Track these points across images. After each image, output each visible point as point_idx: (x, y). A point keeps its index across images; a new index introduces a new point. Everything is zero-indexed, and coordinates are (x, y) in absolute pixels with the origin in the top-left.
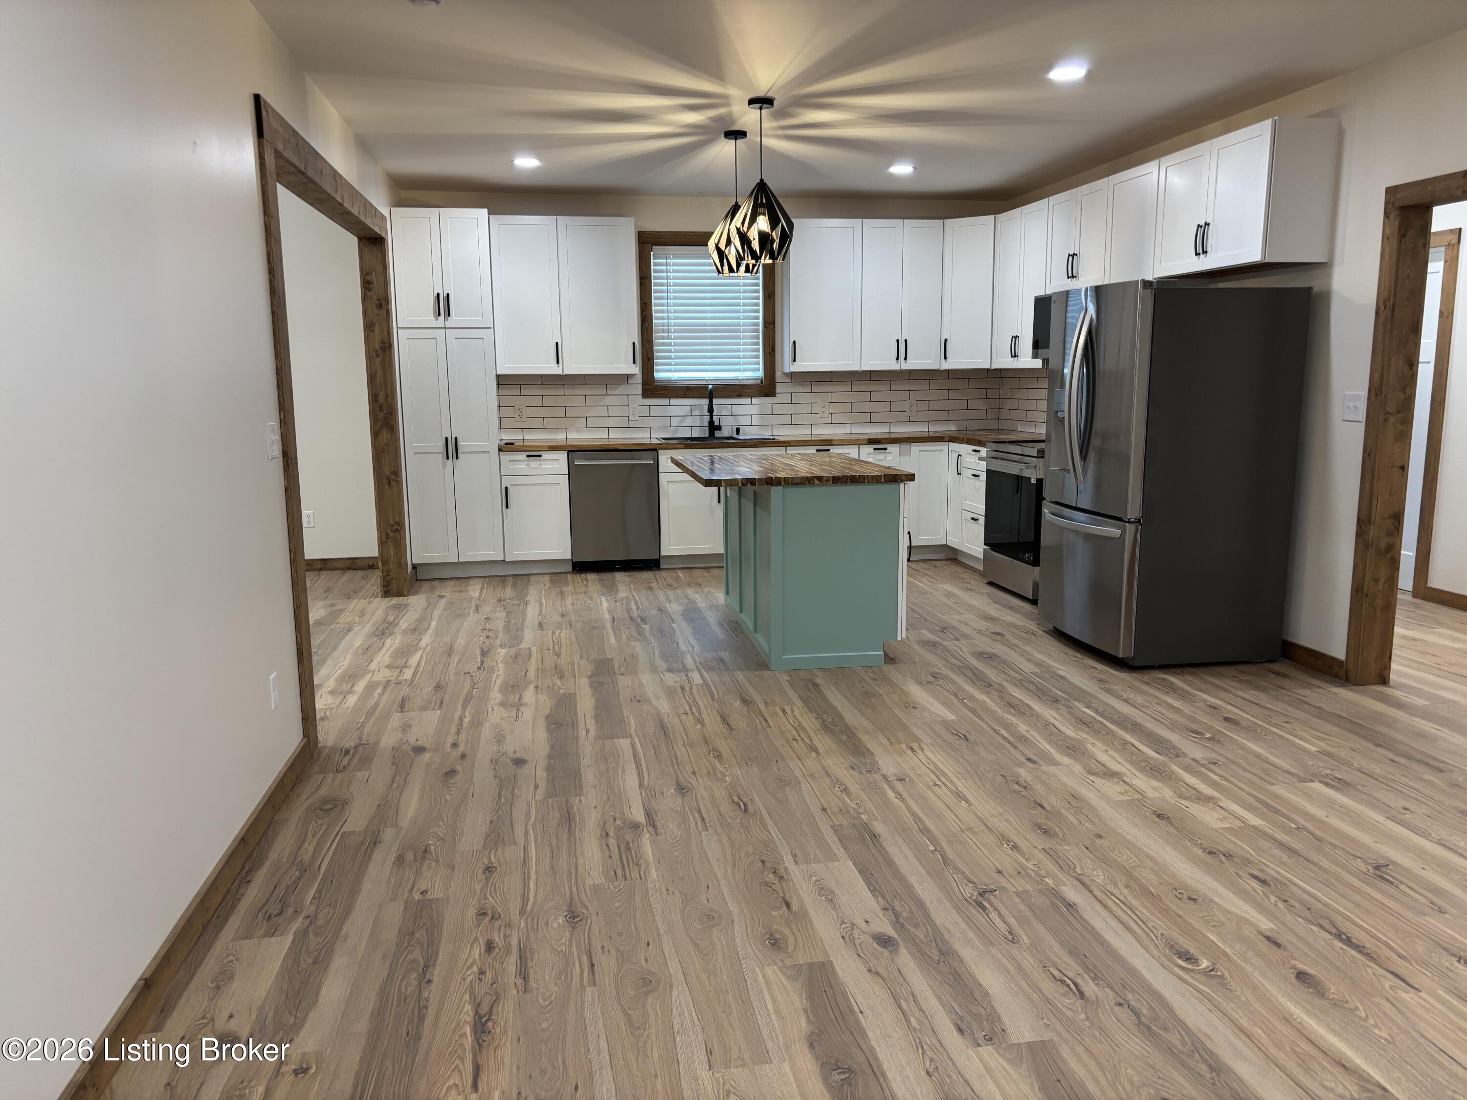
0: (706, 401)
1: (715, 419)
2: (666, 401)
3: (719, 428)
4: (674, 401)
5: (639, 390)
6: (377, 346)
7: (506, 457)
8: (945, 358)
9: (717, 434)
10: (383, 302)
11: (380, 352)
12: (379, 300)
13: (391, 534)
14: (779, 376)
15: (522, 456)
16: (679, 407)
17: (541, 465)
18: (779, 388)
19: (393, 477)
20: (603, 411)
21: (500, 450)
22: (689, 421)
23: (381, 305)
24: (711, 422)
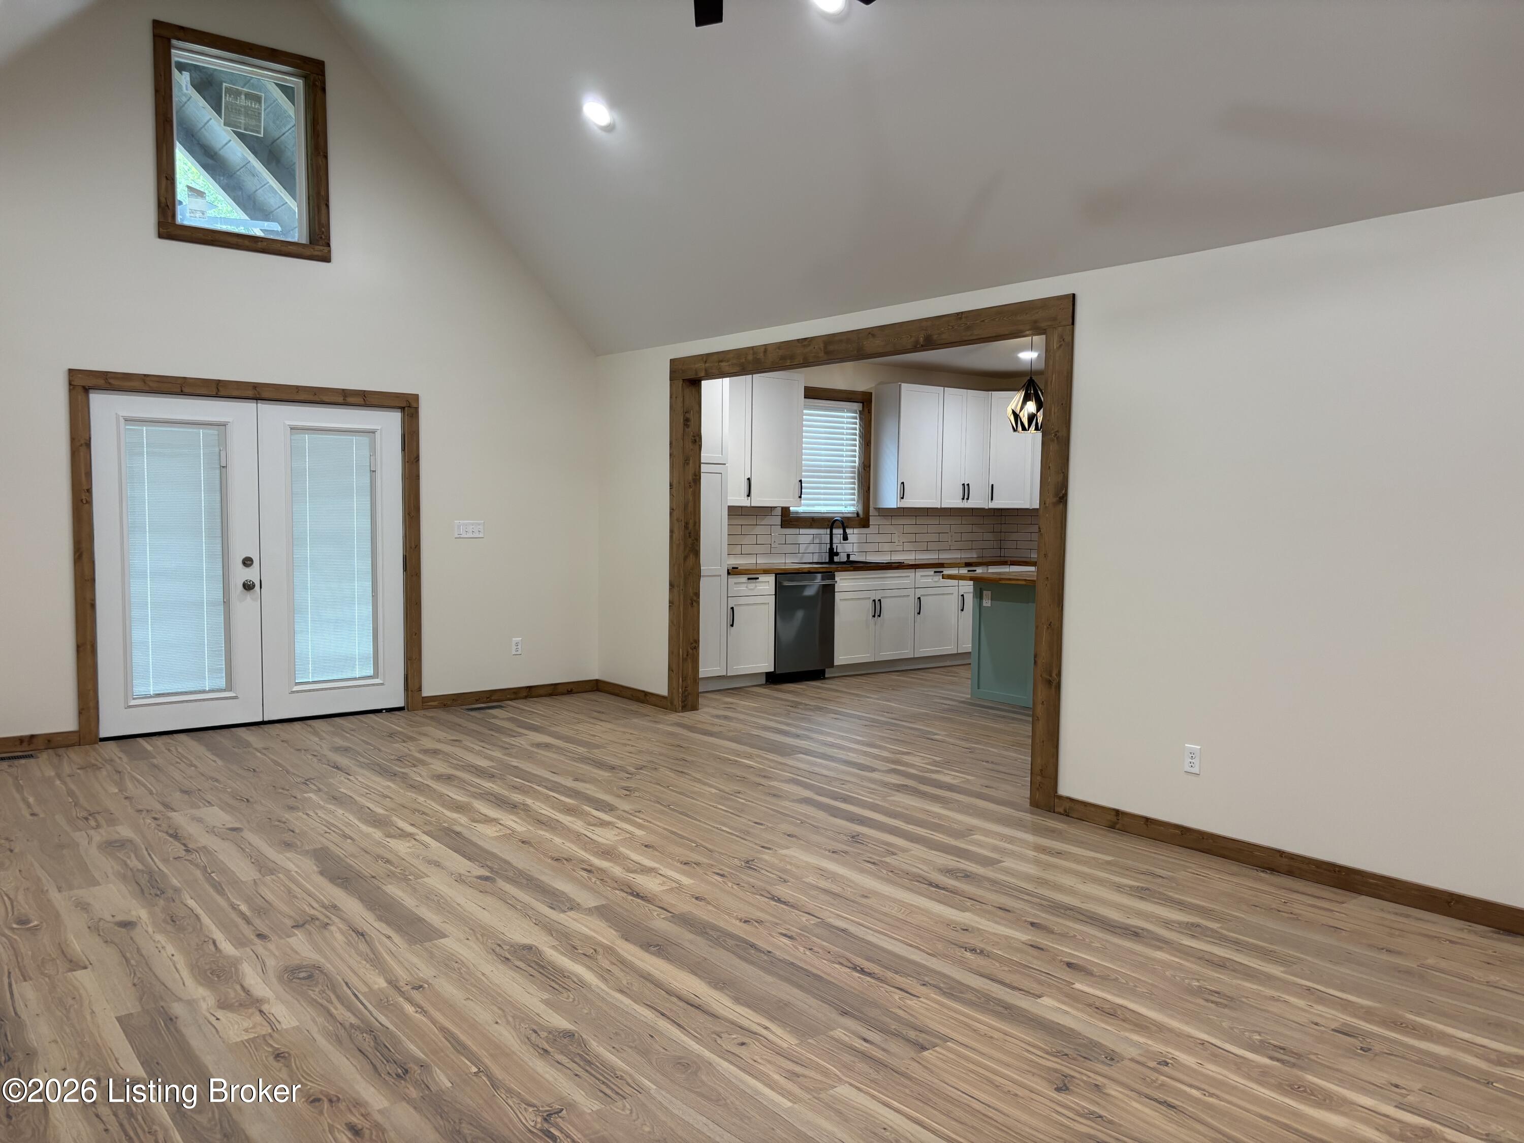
0: (828, 531)
1: (834, 546)
2: (796, 531)
3: (837, 554)
4: (802, 531)
5: (778, 520)
6: (691, 478)
7: (733, 580)
8: (992, 499)
9: (836, 559)
10: (697, 440)
11: (692, 484)
12: (694, 437)
13: (690, 651)
14: (872, 512)
15: (743, 579)
16: (806, 536)
17: (756, 586)
18: (872, 521)
19: (695, 598)
20: (753, 539)
21: (729, 573)
22: (812, 548)
23: (695, 441)
24: (831, 549)
